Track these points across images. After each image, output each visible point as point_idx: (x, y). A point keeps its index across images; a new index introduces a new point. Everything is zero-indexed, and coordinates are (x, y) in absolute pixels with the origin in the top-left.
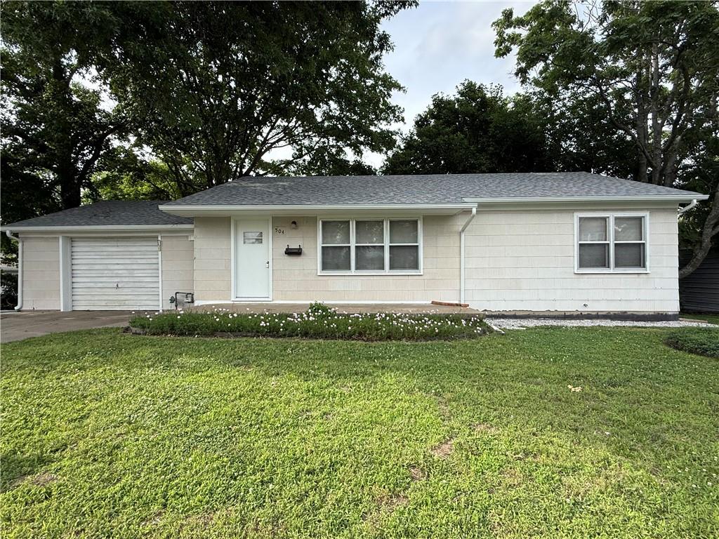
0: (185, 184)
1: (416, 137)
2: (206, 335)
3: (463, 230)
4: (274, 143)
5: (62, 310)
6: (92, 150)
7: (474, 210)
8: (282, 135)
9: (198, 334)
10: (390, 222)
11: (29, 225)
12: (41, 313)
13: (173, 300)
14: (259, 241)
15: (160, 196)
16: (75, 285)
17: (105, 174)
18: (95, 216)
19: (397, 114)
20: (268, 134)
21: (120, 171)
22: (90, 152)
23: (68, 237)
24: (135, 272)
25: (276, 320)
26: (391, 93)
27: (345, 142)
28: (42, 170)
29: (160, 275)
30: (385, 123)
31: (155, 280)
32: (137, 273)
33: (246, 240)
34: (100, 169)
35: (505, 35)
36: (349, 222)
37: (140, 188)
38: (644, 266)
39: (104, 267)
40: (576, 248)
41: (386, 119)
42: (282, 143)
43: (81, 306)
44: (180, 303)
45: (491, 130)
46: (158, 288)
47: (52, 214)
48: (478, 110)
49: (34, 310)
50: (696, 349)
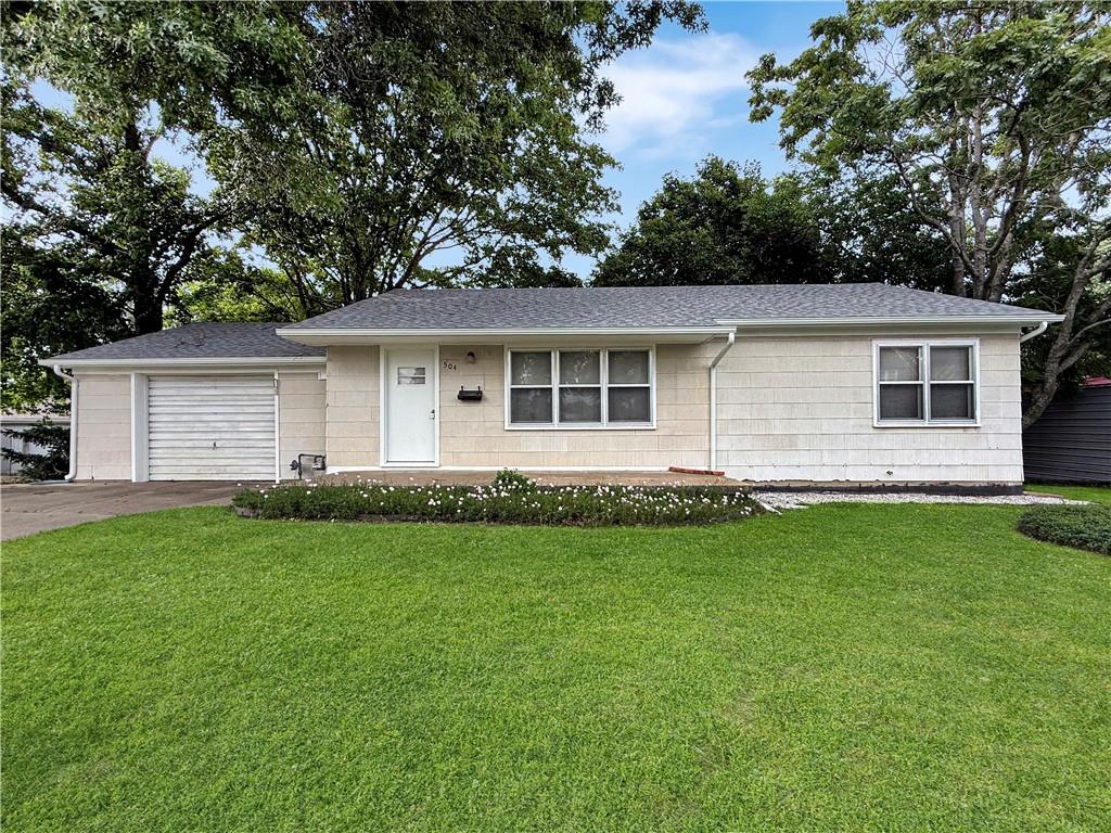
0: (311, 301)
1: (638, 234)
2: (347, 518)
3: (714, 366)
4: (438, 243)
5: (134, 481)
6: (180, 250)
7: (732, 337)
8: (449, 231)
9: (335, 517)
10: (610, 353)
11: (88, 357)
12: (102, 485)
13: (295, 466)
14: (419, 379)
15: (276, 315)
16: (153, 444)
17: (196, 285)
18: (182, 343)
19: (611, 201)
20: (430, 229)
21: (219, 281)
22: (177, 254)
23: (143, 375)
24: (242, 424)
25: (451, 497)
26: (602, 171)
27: (538, 241)
28: (108, 279)
29: (277, 430)
30: (593, 213)
31: (269, 436)
32: (244, 427)
33: (402, 380)
34: (189, 279)
35: (763, 92)
36: (550, 353)
37: (246, 306)
38: (973, 417)
39: (197, 418)
40: (876, 391)
41: (594, 208)
42: (448, 242)
43: (161, 475)
44: (305, 470)
45: (745, 224)
46: (274, 447)
47: (123, 341)
48: (727, 196)
49: (92, 480)
50: (1070, 539)
